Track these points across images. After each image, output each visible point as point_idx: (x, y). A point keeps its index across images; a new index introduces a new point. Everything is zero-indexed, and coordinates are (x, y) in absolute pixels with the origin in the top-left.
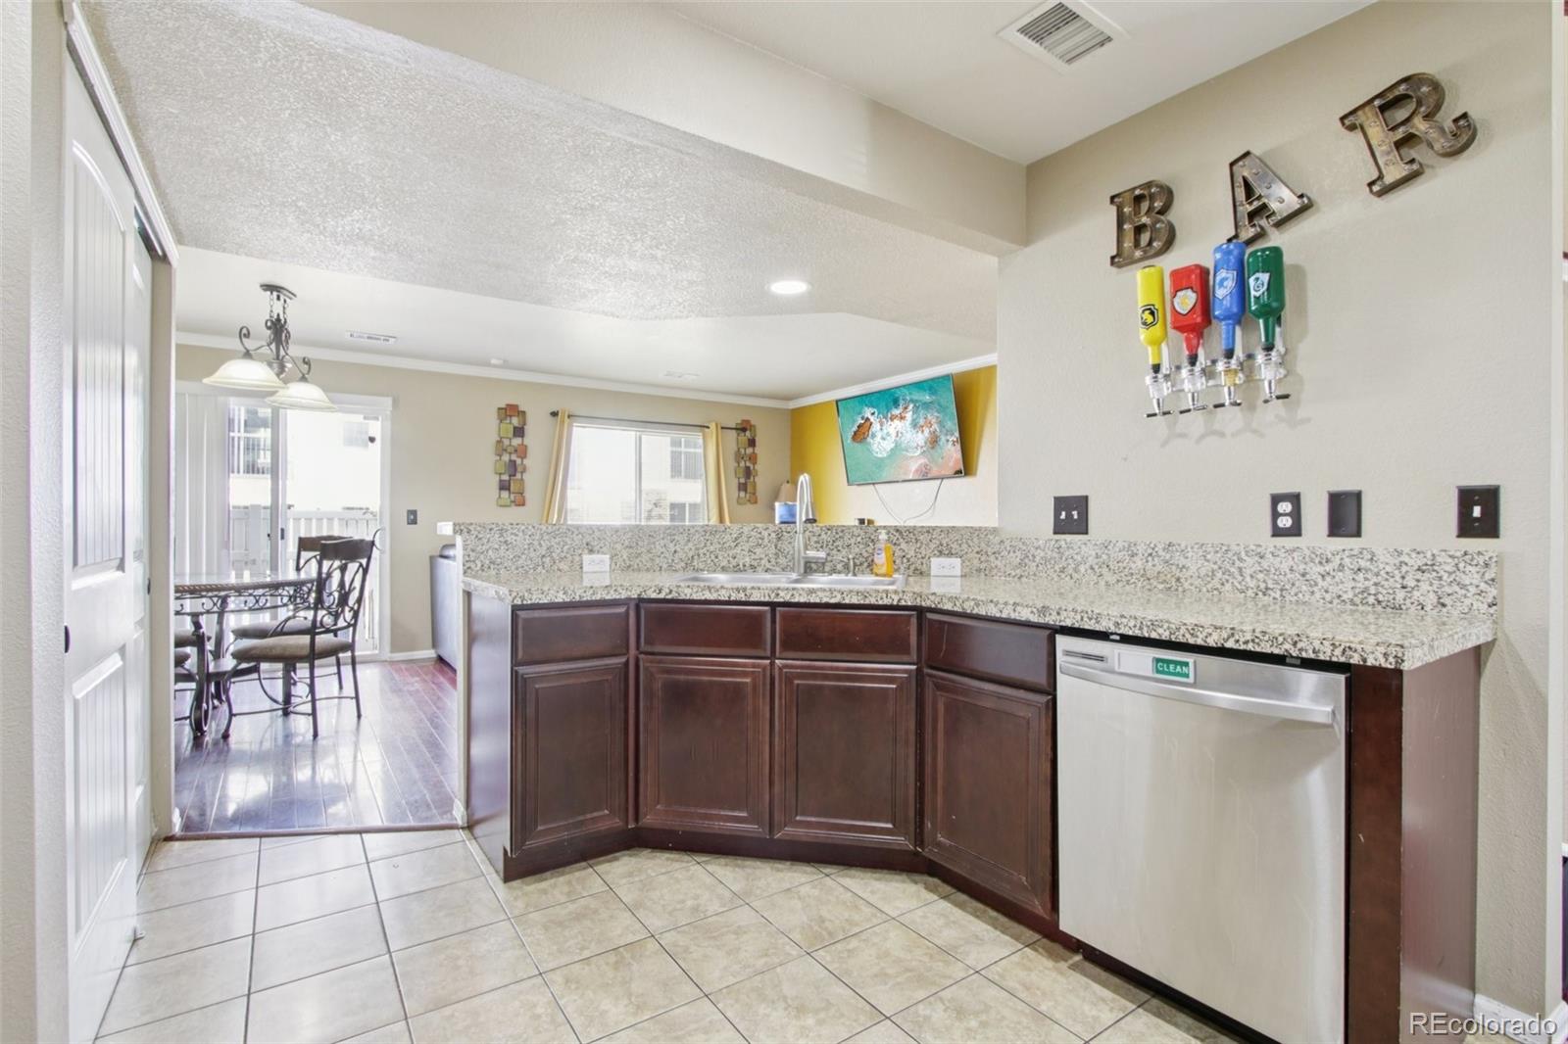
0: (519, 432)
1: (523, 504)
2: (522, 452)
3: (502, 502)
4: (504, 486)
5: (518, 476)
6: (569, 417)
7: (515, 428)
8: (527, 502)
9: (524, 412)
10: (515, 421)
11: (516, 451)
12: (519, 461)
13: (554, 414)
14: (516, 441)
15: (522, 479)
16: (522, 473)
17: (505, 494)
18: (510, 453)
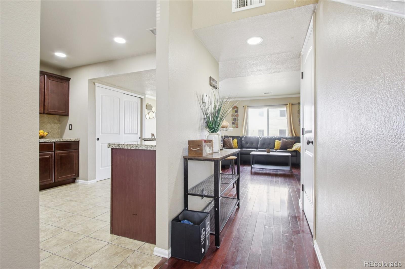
0: (236, 112)
1: (238, 127)
2: (237, 116)
3: (233, 127)
4: (233, 124)
5: (237, 121)
6: (247, 107)
7: (236, 111)
8: (239, 127)
9: (238, 107)
10: (236, 109)
11: (236, 116)
12: (237, 118)
13: (244, 107)
14: (236, 114)
15: (237, 122)
16: (237, 120)
17: (234, 125)
18: (235, 116)
